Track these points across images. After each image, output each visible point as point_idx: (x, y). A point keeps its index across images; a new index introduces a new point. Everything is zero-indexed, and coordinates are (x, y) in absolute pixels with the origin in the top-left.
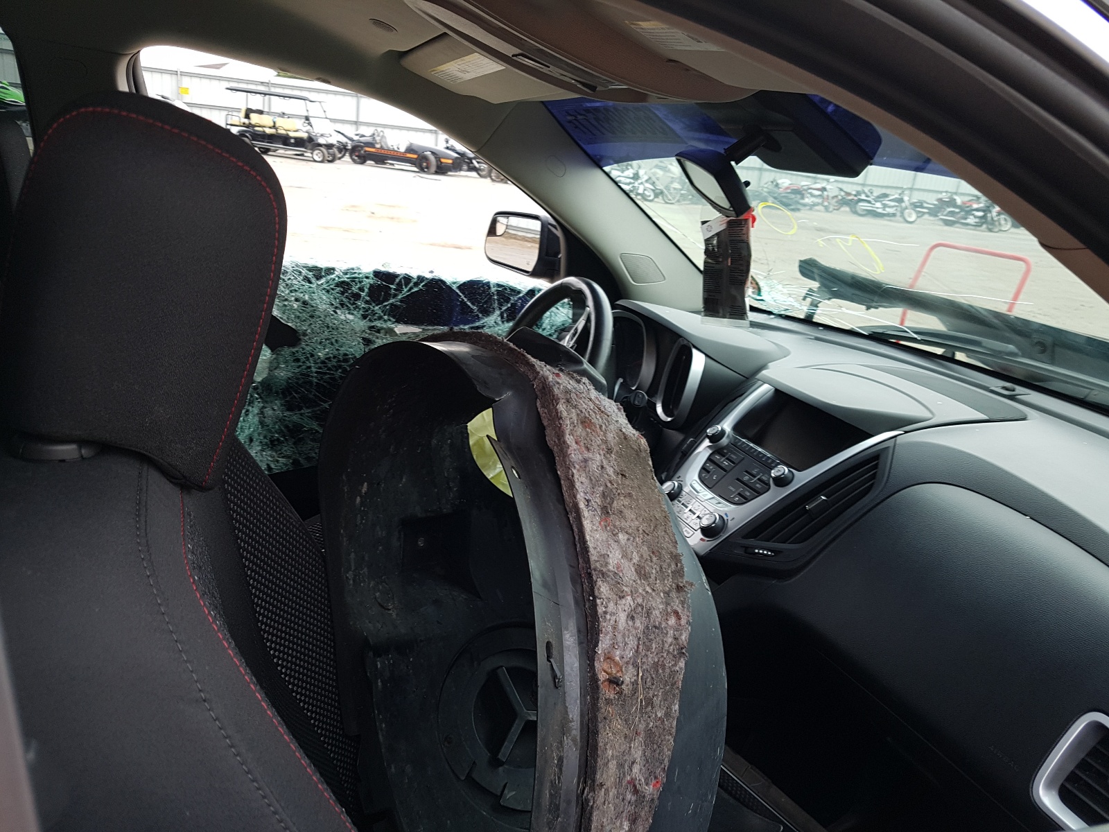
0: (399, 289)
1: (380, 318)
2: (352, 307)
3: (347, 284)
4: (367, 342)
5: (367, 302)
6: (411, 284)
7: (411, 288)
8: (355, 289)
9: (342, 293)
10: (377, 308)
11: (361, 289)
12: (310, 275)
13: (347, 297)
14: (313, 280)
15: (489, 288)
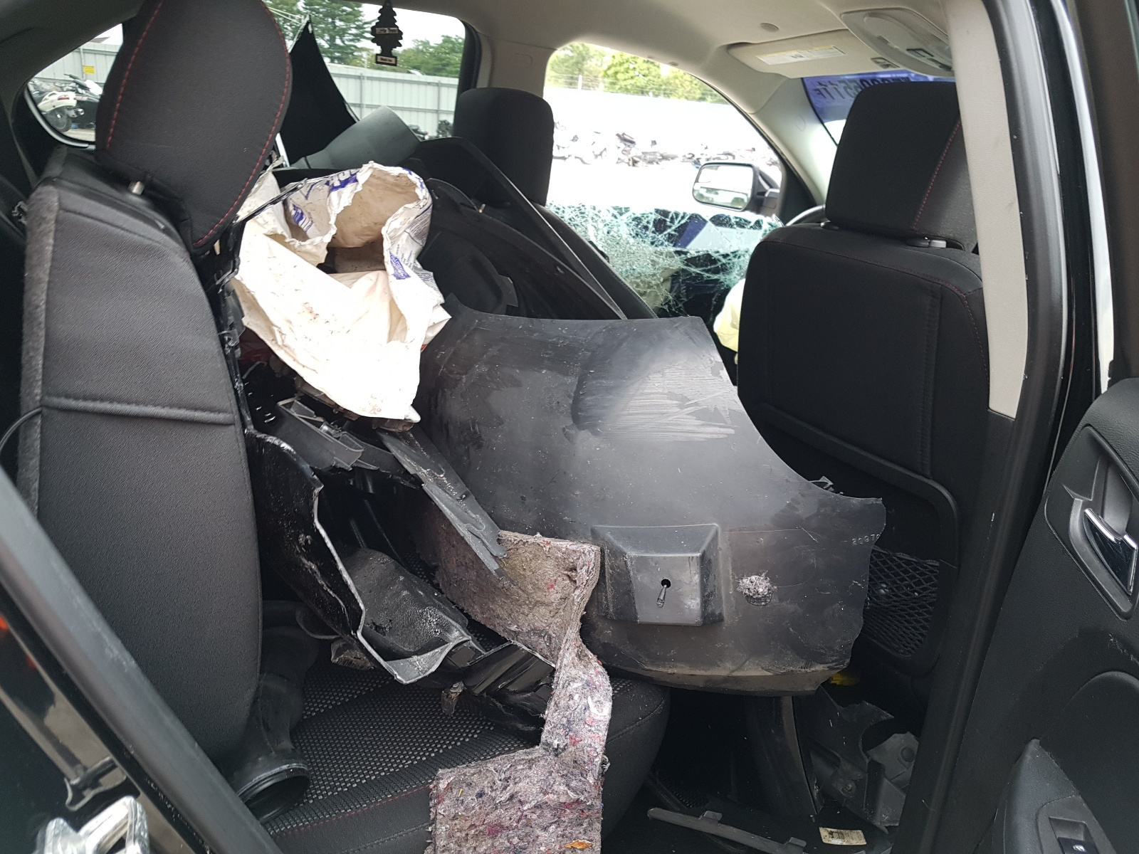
0: (672, 220)
1: (662, 244)
2: (643, 236)
3: (640, 219)
4: (654, 263)
5: (653, 232)
6: (679, 218)
7: (680, 221)
8: (644, 223)
9: (637, 225)
10: (660, 236)
11: (648, 222)
12: (615, 212)
13: (640, 229)
14: (618, 216)
15: (730, 219)
